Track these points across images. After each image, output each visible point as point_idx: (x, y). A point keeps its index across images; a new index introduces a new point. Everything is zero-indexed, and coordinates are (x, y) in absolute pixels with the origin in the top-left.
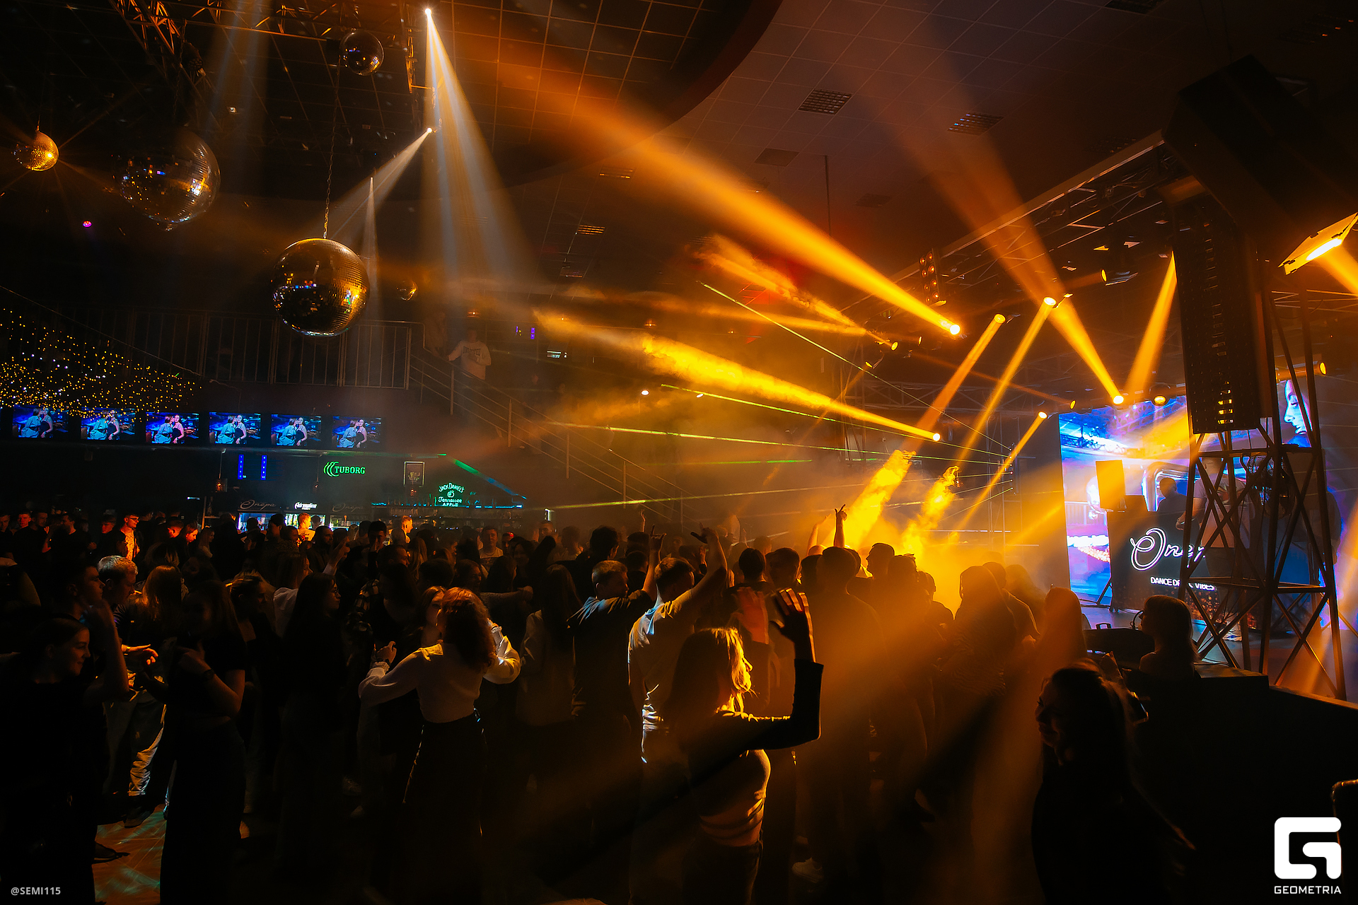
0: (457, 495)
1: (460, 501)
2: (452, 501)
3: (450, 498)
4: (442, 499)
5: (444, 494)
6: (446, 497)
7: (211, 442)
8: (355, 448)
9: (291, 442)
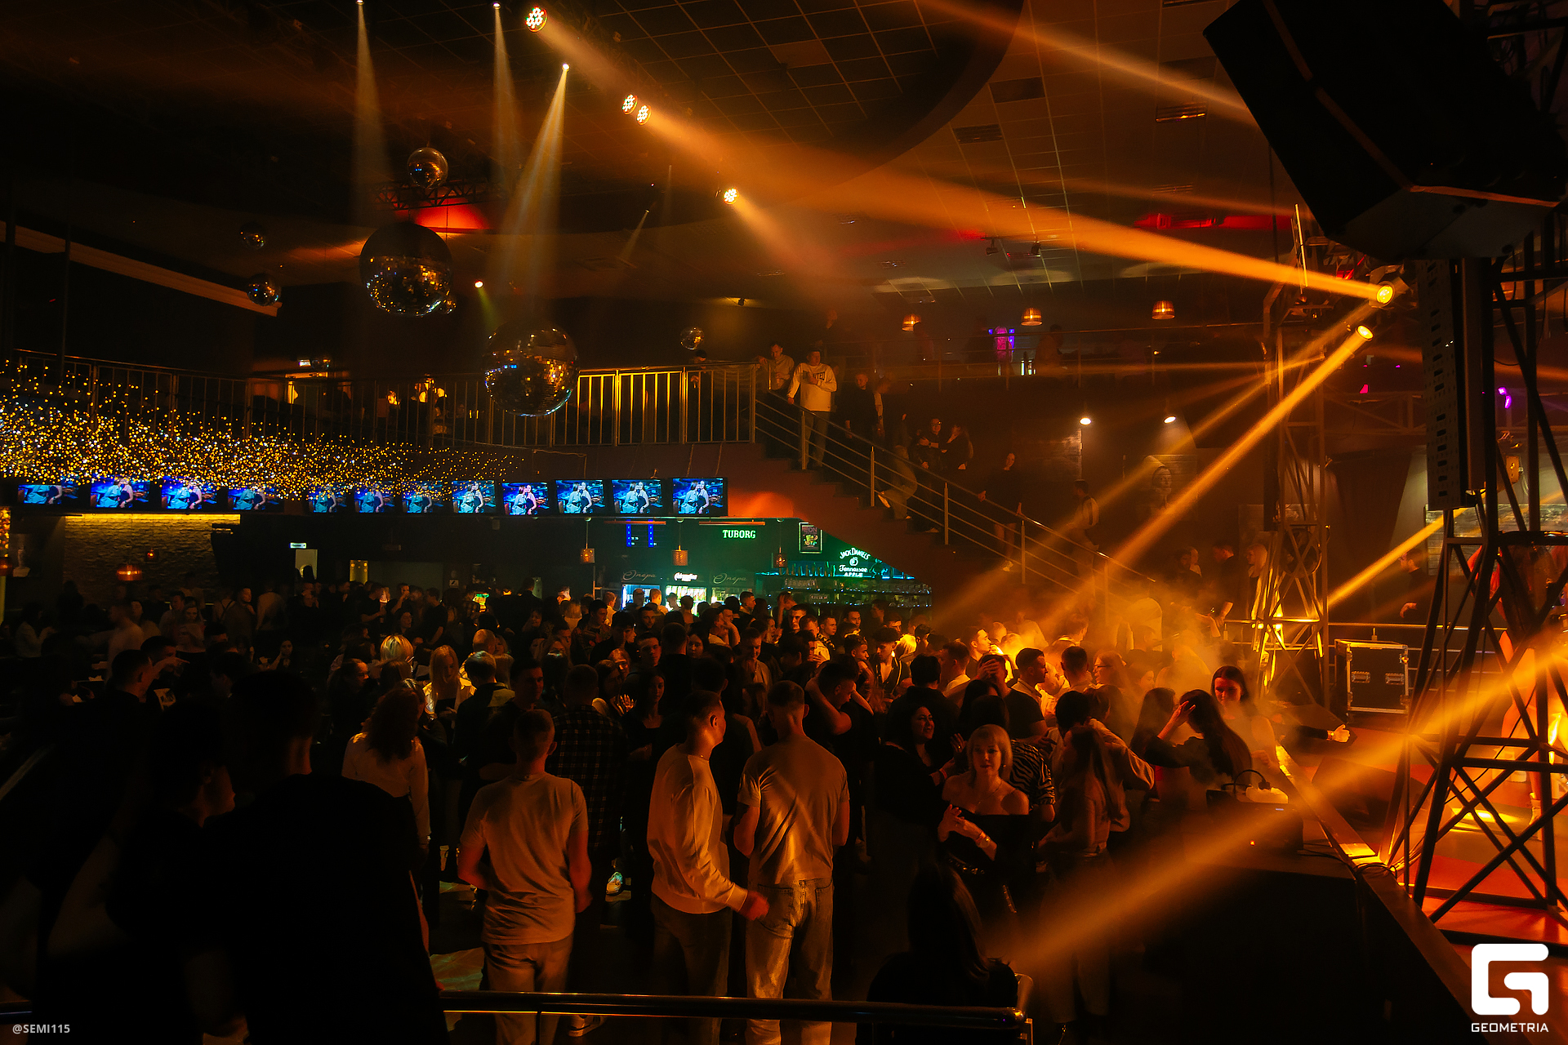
0: (862, 563)
1: (865, 570)
2: (854, 570)
3: (853, 567)
4: (843, 568)
5: (846, 561)
6: (848, 566)
7: (560, 511)
8: (697, 514)
9: (634, 509)
